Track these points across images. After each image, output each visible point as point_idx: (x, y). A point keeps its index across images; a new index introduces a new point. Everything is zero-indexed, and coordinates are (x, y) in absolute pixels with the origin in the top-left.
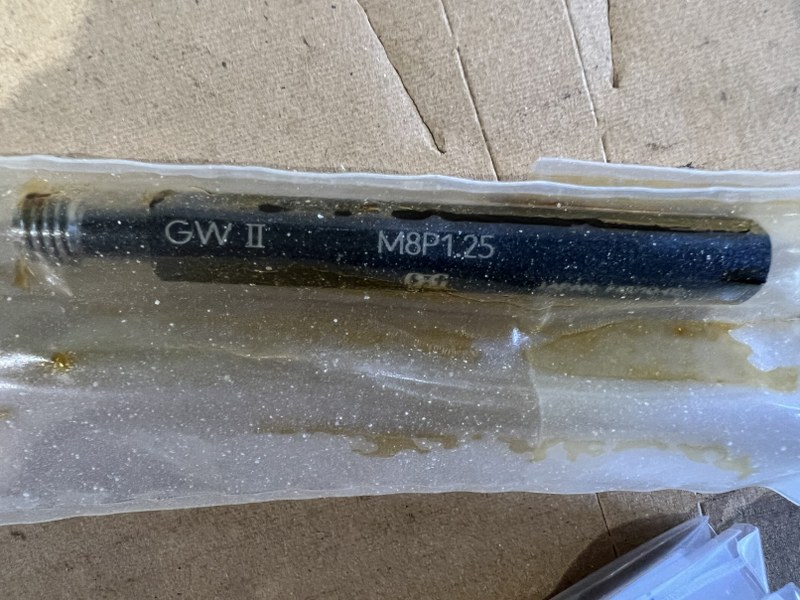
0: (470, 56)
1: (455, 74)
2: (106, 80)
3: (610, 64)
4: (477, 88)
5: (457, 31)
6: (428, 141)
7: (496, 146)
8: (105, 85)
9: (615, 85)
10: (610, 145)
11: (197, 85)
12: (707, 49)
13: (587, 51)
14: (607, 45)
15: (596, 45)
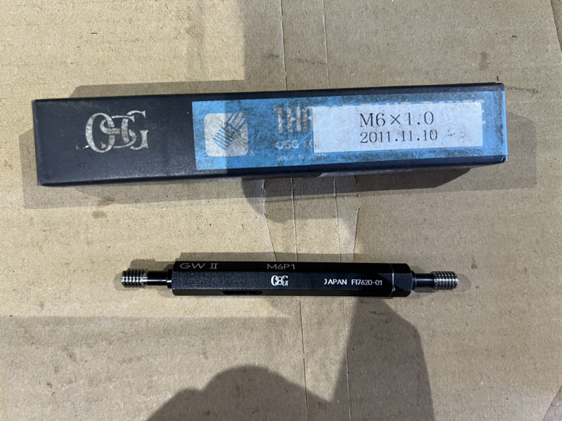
0: (300, 248)
5: (298, 238)
11: (198, 229)
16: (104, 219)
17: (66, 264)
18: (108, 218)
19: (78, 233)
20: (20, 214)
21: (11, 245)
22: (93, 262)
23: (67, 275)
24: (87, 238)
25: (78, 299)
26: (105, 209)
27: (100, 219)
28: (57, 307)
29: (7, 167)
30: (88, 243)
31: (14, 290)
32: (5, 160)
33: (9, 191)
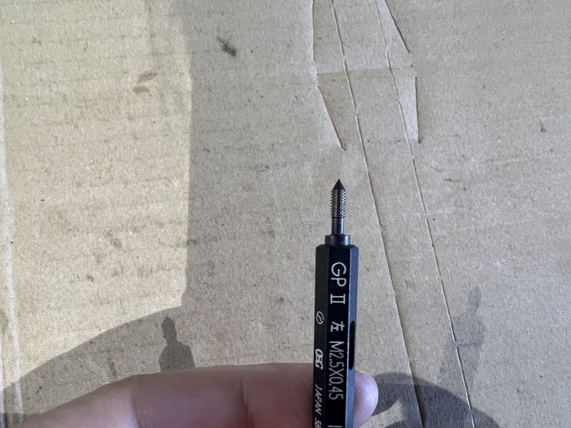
0: (361, 117)
1: (355, 123)
2: (213, 91)
3: (417, 134)
4: (363, 130)
5: (357, 108)
6: (339, 144)
7: (368, 153)
8: (211, 92)
9: (419, 142)
10: (416, 164)
11: (249, 101)
12: (456, 138)
13: (408, 127)
14: (416, 128)
15: (412, 126)
16: (147, 94)
17: (106, 141)
18: (151, 93)
19: (117, 108)
20: (51, 91)
21: (42, 123)
22: (136, 138)
23: (108, 153)
24: (129, 113)
25: (121, 179)
26: (147, 84)
27: (142, 94)
28: (96, 188)
29: (37, 44)
30: (130, 119)
31: (46, 171)
32: (34, 37)
33: (38, 68)
